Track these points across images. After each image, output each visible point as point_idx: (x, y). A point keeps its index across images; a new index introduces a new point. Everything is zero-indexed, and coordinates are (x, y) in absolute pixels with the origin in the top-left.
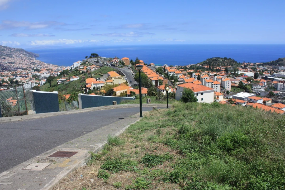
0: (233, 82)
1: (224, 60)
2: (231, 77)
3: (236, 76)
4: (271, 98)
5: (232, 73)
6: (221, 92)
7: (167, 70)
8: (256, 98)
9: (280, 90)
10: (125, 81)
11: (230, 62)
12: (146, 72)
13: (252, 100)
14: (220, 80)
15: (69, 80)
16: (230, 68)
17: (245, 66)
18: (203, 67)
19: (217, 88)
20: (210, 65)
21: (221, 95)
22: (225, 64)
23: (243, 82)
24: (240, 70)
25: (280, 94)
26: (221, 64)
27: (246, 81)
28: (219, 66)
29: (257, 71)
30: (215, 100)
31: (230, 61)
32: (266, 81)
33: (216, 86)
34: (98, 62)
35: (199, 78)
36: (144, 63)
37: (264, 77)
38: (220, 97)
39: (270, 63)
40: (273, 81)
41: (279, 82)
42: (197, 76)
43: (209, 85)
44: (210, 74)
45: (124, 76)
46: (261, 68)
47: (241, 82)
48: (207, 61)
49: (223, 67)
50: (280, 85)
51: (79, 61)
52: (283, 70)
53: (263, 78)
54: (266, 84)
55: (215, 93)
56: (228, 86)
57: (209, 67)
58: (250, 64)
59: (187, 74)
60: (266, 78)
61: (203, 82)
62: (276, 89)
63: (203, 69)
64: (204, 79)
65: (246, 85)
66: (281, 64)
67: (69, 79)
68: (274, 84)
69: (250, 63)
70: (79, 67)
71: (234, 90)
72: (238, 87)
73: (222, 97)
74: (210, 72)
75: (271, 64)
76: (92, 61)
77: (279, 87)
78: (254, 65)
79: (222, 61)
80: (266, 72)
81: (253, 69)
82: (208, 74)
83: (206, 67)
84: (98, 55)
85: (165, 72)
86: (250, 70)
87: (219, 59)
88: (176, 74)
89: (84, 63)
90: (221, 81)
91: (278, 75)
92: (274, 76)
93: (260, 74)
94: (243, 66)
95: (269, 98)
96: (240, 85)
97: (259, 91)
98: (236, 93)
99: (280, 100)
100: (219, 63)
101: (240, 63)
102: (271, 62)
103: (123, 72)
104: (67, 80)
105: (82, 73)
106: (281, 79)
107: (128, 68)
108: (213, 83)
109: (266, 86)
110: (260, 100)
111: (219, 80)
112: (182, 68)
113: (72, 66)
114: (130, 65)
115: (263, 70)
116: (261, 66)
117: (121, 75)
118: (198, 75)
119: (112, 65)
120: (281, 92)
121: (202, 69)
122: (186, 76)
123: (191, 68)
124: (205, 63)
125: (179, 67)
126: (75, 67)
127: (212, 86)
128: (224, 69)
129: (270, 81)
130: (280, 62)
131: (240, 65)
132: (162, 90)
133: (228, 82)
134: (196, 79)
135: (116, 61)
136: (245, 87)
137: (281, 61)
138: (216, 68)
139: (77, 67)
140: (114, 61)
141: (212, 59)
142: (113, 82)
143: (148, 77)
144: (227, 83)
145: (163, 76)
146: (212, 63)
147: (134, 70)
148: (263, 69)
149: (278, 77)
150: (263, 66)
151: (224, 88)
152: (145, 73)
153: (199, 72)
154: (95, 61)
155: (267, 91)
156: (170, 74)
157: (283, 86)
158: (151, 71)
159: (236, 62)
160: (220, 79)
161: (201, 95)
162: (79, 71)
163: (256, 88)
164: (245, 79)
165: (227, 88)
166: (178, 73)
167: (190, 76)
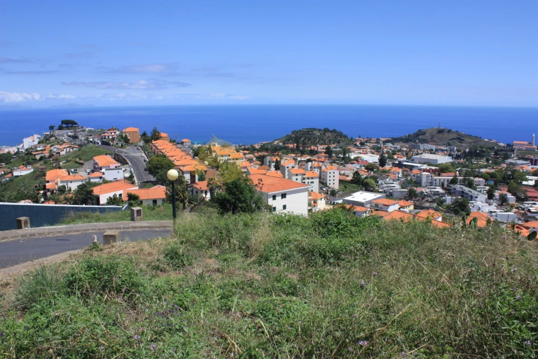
0: (342, 172)
1: (324, 134)
2: (338, 164)
3: (346, 163)
4: (412, 201)
5: (340, 157)
6: (320, 193)
7: (214, 152)
8: (386, 201)
9: (427, 185)
10: (127, 175)
11: (335, 136)
12: (172, 156)
13: (379, 206)
15: (10, 175)
16: (335, 148)
17: (362, 144)
18: (285, 147)
19: (312, 184)
20: (297, 142)
21: (321, 199)
22: (325, 141)
23: (361, 173)
24: (354, 152)
25: (426, 192)
26: (319, 140)
27: (365, 171)
28: (315, 145)
29: (383, 152)
30: (310, 208)
32: (400, 170)
33: (310, 181)
34: (75, 137)
35: (278, 166)
36: (169, 138)
37: (397, 162)
38: (319, 202)
39: (405, 139)
40: (413, 171)
41: (424, 171)
42: (273, 162)
44: (299, 159)
45: (127, 163)
46: (389, 148)
47: (356, 174)
48: (292, 134)
49: (322, 147)
50: (426, 176)
51: (36, 136)
52: (427, 150)
53: (394, 165)
54: (400, 175)
55: (310, 195)
56: (334, 180)
57: (296, 147)
59: (255, 159)
60: (400, 165)
61: (287, 173)
62: (418, 183)
63: (285, 151)
64: (288, 167)
65: (366, 178)
66: (423, 139)
67: (11, 172)
68: (416, 176)
69: (371, 138)
70: (36, 147)
71: (344, 189)
72: (352, 182)
73: (323, 201)
74: (299, 155)
75: (406, 140)
76: (62, 135)
77: (424, 180)
78: (378, 141)
79: (321, 134)
80: (398, 155)
81: (376, 149)
82: (295, 160)
83: (291, 146)
84: (77, 124)
85: (210, 155)
86: (371, 152)
87: (314, 132)
88: (233, 159)
89: (46, 140)
90: (320, 171)
91: (421, 158)
92: (413, 161)
93: (389, 158)
94: (358, 144)
95: (409, 201)
96: (356, 178)
97: (391, 189)
98: (349, 194)
99: (427, 205)
100: (315, 138)
101: (352, 139)
102: (406, 136)
103: (124, 156)
104: (5, 174)
105: (41, 159)
106: (425, 167)
107: (135, 148)
108: (305, 175)
109: (402, 179)
110: (394, 205)
111: (316, 170)
112: (245, 149)
113: (20, 147)
114: (141, 143)
115: (393, 151)
116: (390, 145)
117: (121, 162)
118: (277, 160)
119: (104, 143)
120: (428, 188)
121: (283, 150)
122: (252, 164)
123: (263, 149)
124: (288, 139)
125: (240, 146)
126: (26, 147)
127: (304, 181)
128: (324, 150)
129: (407, 169)
130: (421, 137)
131: (352, 141)
132: (202, 192)
133: (334, 173)
134: (273, 169)
135: (113, 134)
136: (365, 181)
137: (423, 135)
138: (309, 149)
139: (31, 148)
140: (109, 135)
141: (302, 132)
142: (103, 176)
143: (177, 164)
144: (332, 175)
145: (206, 163)
146: (302, 139)
147: (148, 153)
148: (393, 149)
149: (420, 163)
150: (393, 144)
151: (326, 184)
152: (170, 158)
153: (278, 155)
154: (70, 136)
155: (405, 189)
156: (220, 160)
157: (430, 178)
158: (183, 153)
159: (346, 137)
160: (318, 168)
161: (282, 198)
162: (35, 155)
163: (385, 183)
164: (363, 168)
165: (332, 184)
166: (237, 157)
167: (260, 163)
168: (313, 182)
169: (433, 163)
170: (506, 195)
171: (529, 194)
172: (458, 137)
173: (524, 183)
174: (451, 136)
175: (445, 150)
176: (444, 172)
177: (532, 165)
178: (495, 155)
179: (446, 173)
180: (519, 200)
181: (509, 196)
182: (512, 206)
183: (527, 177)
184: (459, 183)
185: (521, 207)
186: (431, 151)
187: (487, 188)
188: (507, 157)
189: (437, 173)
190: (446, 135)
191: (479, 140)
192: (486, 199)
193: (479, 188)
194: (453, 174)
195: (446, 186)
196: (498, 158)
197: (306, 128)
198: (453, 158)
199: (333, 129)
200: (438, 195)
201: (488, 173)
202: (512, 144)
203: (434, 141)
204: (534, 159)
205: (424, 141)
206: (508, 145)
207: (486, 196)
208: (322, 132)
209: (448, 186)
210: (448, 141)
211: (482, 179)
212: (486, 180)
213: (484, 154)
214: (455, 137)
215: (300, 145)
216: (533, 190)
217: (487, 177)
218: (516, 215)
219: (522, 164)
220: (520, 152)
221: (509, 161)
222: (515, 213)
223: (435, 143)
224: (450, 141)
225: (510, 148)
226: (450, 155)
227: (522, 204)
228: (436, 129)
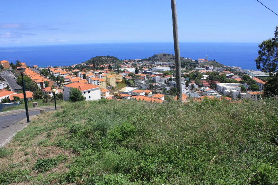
0: (117, 78)
1: (107, 59)
2: (115, 74)
3: (119, 73)
4: (151, 90)
5: (116, 70)
6: (107, 89)
7: (51, 71)
8: (139, 91)
9: (158, 82)
10: (6, 86)
11: (113, 60)
12: (30, 75)
13: (136, 93)
16: (113, 65)
17: (127, 63)
18: (88, 66)
20: (94, 64)
21: (107, 92)
22: (108, 62)
23: (126, 78)
24: (123, 67)
25: (158, 85)
26: (105, 62)
27: (129, 77)
28: (103, 64)
29: (137, 67)
30: (102, 97)
32: (145, 75)
35: (85, 77)
36: (26, 65)
37: (144, 71)
38: (106, 93)
39: (148, 59)
40: (152, 75)
41: (157, 75)
42: (82, 75)
44: (95, 72)
45: (4, 80)
46: (140, 64)
47: (124, 78)
49: (106, 65)
50: (157, 78)
52: (158, 65)
53: (143, 73)
54: (146, 77)
55: (101, 90)
56: (113, 82)
57: (93, 66)
59: (73, 74)
60: (145, 73)
61: (89, 80)
62: (154, 81)
63: (88, 68)
64: (90, 77)
65: (129, 80)
66: (156, 59)
68: (153, 77)
69: (131, 60)
72: (122, 82)
73: (108, 93)
74: (95, 70)
75: (148, 60)
78: (135, 61)
79: (106, 59)
80: (145, 67)
81: (134, 65)
82: (93, 73)
83: (91, 66)
85: (49, 73)
86: (131, 67)
87: (102, 58)
88: (62, 75)
90: (106, 78)
91: (155, 69)
92: (152, 70)
93: (140, 69)
94: (125, 63)
98: (121, 88)
99: (158, 91)
100: (103, 61)
101: (122, 60)
102: (148, 58)
103: (2, 76)
106: (157, 73)
107: (8, 71)
108: (98, 80)
109: (146, 80)
110: (142, 92)
111: (104, 78)
112: (67, 69)
114: (11, 69)
115: (142, 66)
116: (140, 62)
117: (1, 80)
118: (84, 74)
120: (159, 83)
121: (87, 68)
122: (71, 76)
123: (76, 67)
124: (89, 62)
125: (64, 67)
128: (108, 67)
129: (149, 75)
130: (155, 58)
131: (121, 62)
132: (48, 92)
134: (82, 78)
136: (128, 82)
138: (100, 67)
141: (96, 58)
143: (32, 79)
144: (112, 80)
145: (48, 77)
146: (96, 62)
147: (15, 74)
148: (142, 65)
149: (155, 71)
150: (142, 62)
151: (109, 84)
152: (29, 76)
153: (84, 71)
155: (147, 84)
156: (55, 76)
157: (159, 78)
158: (35, 73)
159: (118, 59)
161: (88, 93)
163: (138, 82)
164: (127, 75)
165: (112, 84)
166: (63, 74)
167: (76, 76)
169: (161, 71)
170: (194, 84)
171: (204, 84)
172: (173, 57)
173: (202, 78)
174: (170, 57)
175: (167, 64)
176: (166, 75)
177: (206, 69)
178: (190, 66)
179: (167, 75)
180: (200, 86)
181: (195, 85)
182: (196, 90)
183: (203, 75)
184: (173, 80)
185: (200, 90)
186: (161, 65)
187: (186, 82)
188: (195, 66)
189: (163, 76)
190: (167, 56)
191: (183, 58)
192: (185, 87)
193: (182, 82)
194: (170, 76)
195: (167, 82)
196: (191, 67)
197: (98, 56)
198: (170, 68)
199: (112, 56)
200: (163, 86)
201: (186, 75)
202: (197, 60)
203: (162, 60)
204: (207, 67)
205: (157, 60)
206: (196, 61)
207: (185, 86)
208: (106, 58)
209: (168, 82)
210: (168, 60)
211: (183, 78)
212: (185, 78)
213: (185, 65)
214: (172, 58)
215: (95, 65)
216: (206, 82)
217: (186, 77)
218: (198, 94)
219: (202, 70)
220: (201, 63)
221: (197, 68)
222: (198, 92)
223: (162, 61)
224: (169, 60)
225: (197, 62)
226: (169, 67)
227: (201, 88)
228: (163, 54)
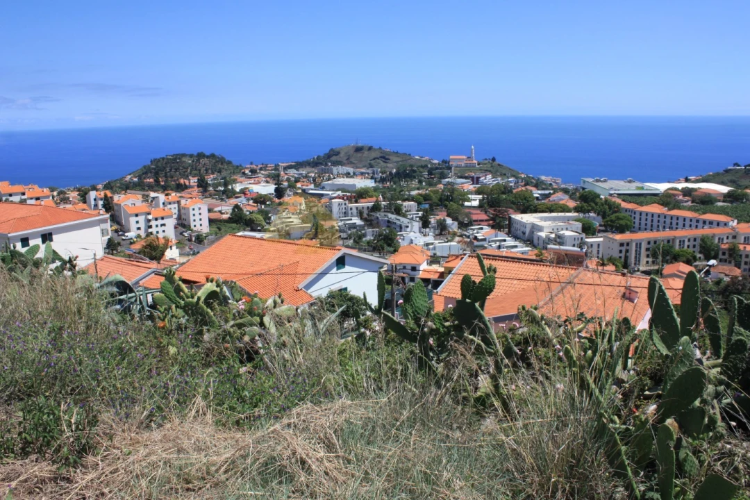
0: (218, 208)
1: (198, 160)
2: (214, 198)
3: (228, 197)
4: (318, 240)
5: (220, 191)
9: (339, 217)
11: (215, 163)
14: (176, 205)
16: (214, 179)
17: (253, 171)
18: (141, 182)
19: (163, 228)
21: (171, 247)
22: (200, 170)
23: (245, 208)
24: (240, 182)
25: (339, 226)
26: (191, 171)
27: (254, 206)
28: (186, 177)
29: (281, 181)
31: (214, 161)
32: (303, 201)
33: (160, 222)
35: (109, 204)
37: (301, 191)
39: (313, 162)
40: (322, 200)
43: (137, 222)
46: (292, 174)
48: (152, 164)
49: (195, 179)
50: (337, 204)
52: (342, 174)
53: (296, 195)
54: (303, 206)
56: (200, 220)
57: (155, 180)
58: (267, 167)
60: (304, 194)
62: (328, 216)
64: (125, 205)
65: (251, 213)
66: (337, 162)
69: (267, 165)
71: (218, 231)
72: (230, 220)
73: (175, 251)
75: (314, 164)
77: (335, 210)
78: (276, 168)
79: (193, 161)
80: (303, 182)
81: (276, 178)
83: (150, 181)
86: (266, 181)
87: (184, 159)
90: (179, 207)
91: (333, 185)
92: (323, 188)
93: (289, 186)
94: (247, 172)
95: (314, 240)
96: (236, 215)
97: (286, 226)
100: (185, 168)
101: (239, 166)
102: (314, 159)
106: (338, 193)
108: (151, 214)
109: (305, 212)
111: (172, 206)
115: (296, 178)
116: (293, 171)
120: (341, 220)
124: (146, 172)
127: (149, 224)
128: (198, 184)
129: (314, 199)
130: (334, 158)
131: (239, 169)
133: (200, 209)
136: (248, 218)
137: (336, 155)
138: (176, 183)
141: (165, 160)
144: (196, 212)
148: (296, 176)
149: (332, 190)
150: (297, 169)
151: (190, 226)
155: (308, 223)
157: (343, 206)
159: (229, 163)
160: (174, 203)
163: (281, 218)
164: (251, 202)
165: (198, 226)
168: (164, 225)
169: (350, 189)
170: (444, 220)
171: (474, 217)
172: (382, 155)
173: (467, 204)
174: (374, 155)
175: (365, 173)
176: (363, 198)
177: (473, 183)
178: (429, 175)
179: (365, 198)
180: (462, 225)
181: (449, 221)
182: (454, 235)
183: (469, 196)
184: (383, 210)
185: (465, 235)
186: (348, 175)
187: (421, 213)
188: (443, 176)
189: (353, 200)
190: (366, 153)
191: (408, 158)
192: (419, 228)
193: (410, 215)
194: (374, 199)
195: (365, 215)
196: (433, 178)
197: (172, 154)
198: (375, 182)
200: (355, 228)
201: (420, 195)
202: (448, 160)
203: (351, 163)
204: (475, 176)
206: (444, 162)
207: (420, 225)
208: (195, 159)
209: (368, 215)
210: (369, 162)
211: (412, 203)
212: (419, 203)
213: (414, 175)
214: (378, 156)
216: (478, 212)
217: (420, 200)
218: (459, 244)
219: (463, 183)
220: (457, 169)
221: (447, 180)
222: (459, 242)
223: (352, 165)
224: (372, 162)
225: (446, 165)
226: (372, 178)
227: (466, 230)
228: (353, 147)
